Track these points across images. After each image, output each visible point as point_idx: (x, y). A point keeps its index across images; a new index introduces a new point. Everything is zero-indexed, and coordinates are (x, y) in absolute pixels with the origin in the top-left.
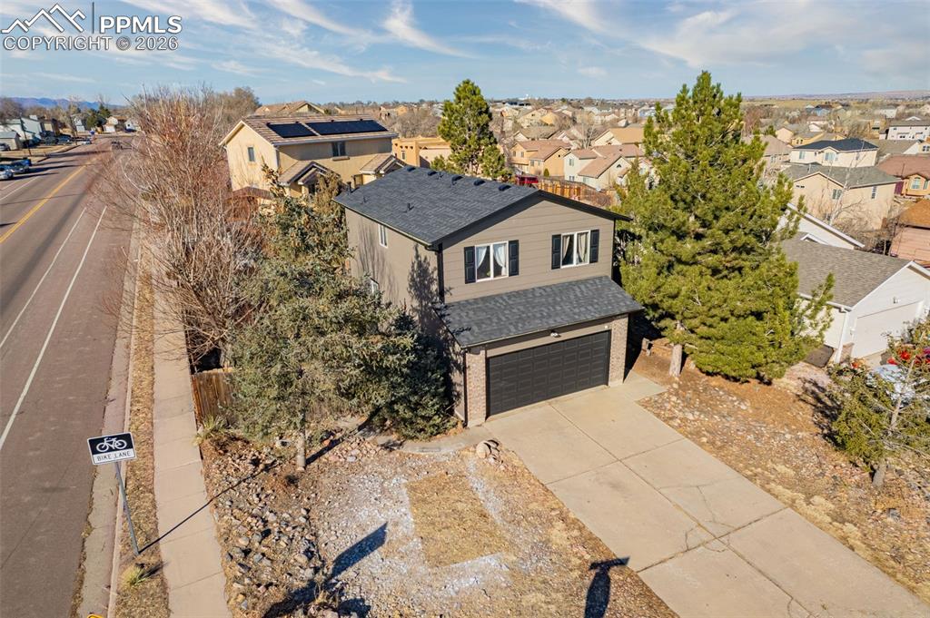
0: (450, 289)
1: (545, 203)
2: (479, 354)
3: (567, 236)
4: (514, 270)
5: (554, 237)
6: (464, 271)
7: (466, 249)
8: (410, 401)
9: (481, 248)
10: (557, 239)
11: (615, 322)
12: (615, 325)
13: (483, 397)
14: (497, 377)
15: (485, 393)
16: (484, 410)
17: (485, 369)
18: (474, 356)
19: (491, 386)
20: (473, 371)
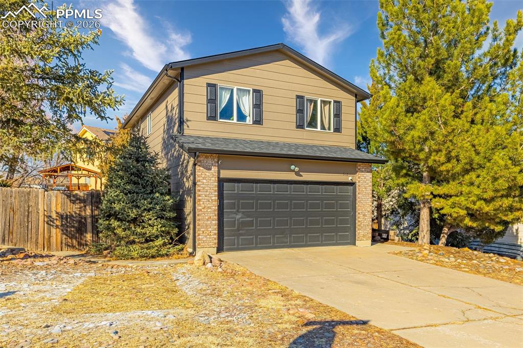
2: (210, 169)
3: (310, 100)
4: (258, 121)
5: (298, 97)
6: (205, 107)
7: (208, 85)
9: (225, 88)
10: (300, 100)
11: (359, 174)
12: (359, 178)
13: (214, 222)
14: (232, 206)
15: (216, 217)
16: (216, 237)
17: (217, 188)
18: (205, 170)
19: (225, 216)
20: (204, 188)
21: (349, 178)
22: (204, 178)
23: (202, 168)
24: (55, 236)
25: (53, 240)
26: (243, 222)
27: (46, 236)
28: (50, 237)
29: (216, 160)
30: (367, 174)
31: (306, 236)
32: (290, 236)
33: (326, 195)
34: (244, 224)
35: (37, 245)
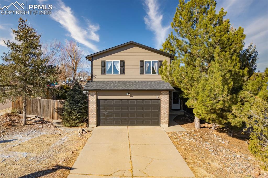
0: (95, 75)
1: (136, 48)
2: (94, 96)
3: (148, 62)
4: (123, 72)
5: (141, 61)
6: (101, 69)
7: (102, 61)
8: (68, 111)
9: (109, 62)
10: (142, 62)
11: (162, 95)
12: (162, 97)
13: (95, 115)
14: (104, 109)
15: (96, 114)
16: (96, 121)
17: (96, 103)
18: (92, 96)
19: (101, 113)
20: (91, 103)
21: (157, 97)
22: (91, 99)
23: (90, 96)
24: (55, 115)
25: (55, 116)
26: (108, 115)
27: (53, 115)
28: (54, 115)
29: (96, 92)
30: (166, 95)
31: (136, 121)
32: (129, 121)
33: (146, 104)
34: (108, 116)
35: (50, 118)
